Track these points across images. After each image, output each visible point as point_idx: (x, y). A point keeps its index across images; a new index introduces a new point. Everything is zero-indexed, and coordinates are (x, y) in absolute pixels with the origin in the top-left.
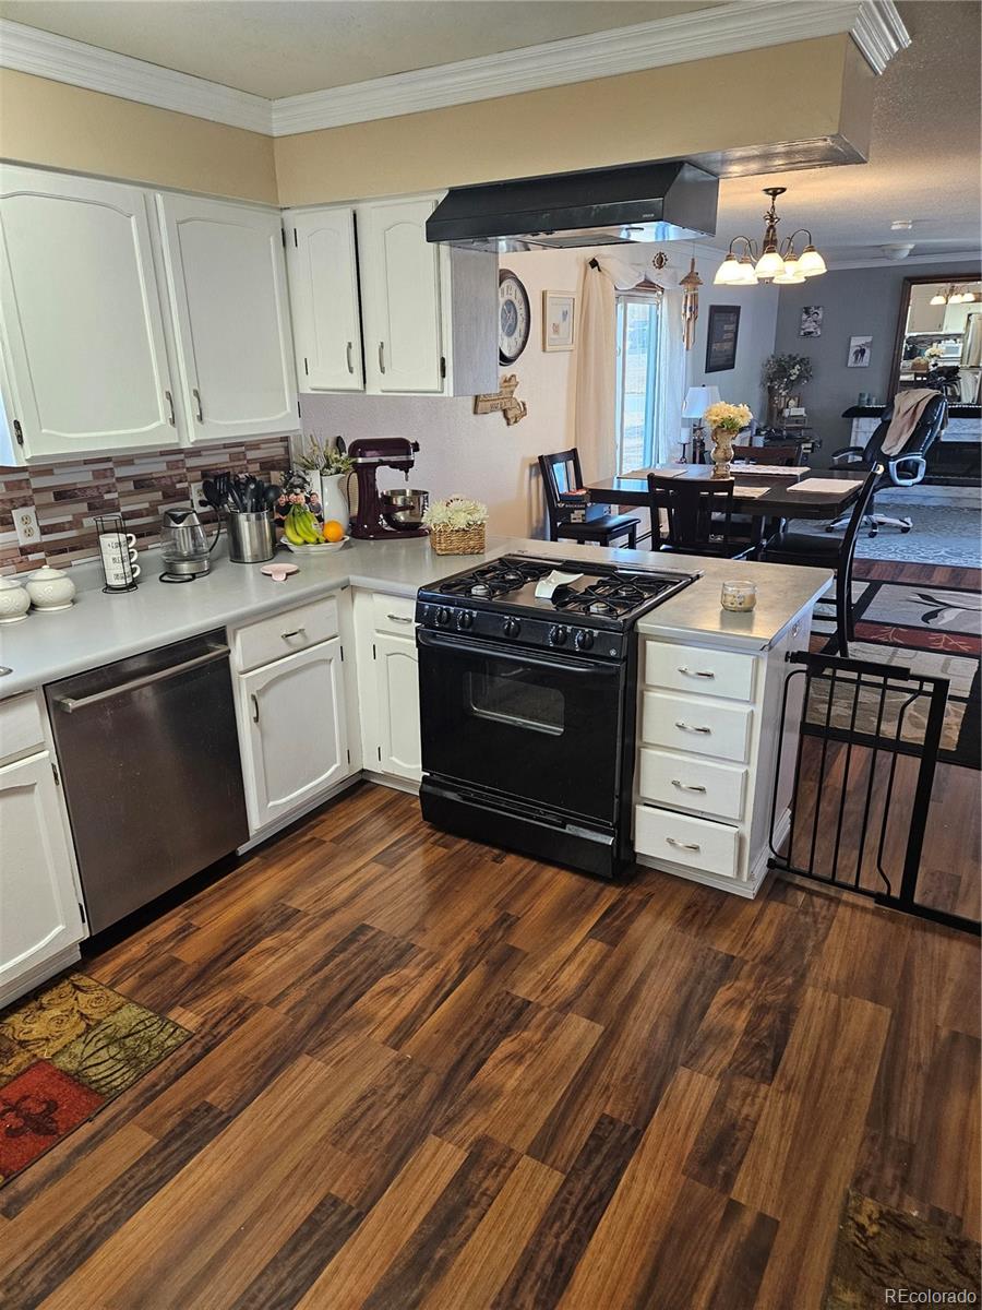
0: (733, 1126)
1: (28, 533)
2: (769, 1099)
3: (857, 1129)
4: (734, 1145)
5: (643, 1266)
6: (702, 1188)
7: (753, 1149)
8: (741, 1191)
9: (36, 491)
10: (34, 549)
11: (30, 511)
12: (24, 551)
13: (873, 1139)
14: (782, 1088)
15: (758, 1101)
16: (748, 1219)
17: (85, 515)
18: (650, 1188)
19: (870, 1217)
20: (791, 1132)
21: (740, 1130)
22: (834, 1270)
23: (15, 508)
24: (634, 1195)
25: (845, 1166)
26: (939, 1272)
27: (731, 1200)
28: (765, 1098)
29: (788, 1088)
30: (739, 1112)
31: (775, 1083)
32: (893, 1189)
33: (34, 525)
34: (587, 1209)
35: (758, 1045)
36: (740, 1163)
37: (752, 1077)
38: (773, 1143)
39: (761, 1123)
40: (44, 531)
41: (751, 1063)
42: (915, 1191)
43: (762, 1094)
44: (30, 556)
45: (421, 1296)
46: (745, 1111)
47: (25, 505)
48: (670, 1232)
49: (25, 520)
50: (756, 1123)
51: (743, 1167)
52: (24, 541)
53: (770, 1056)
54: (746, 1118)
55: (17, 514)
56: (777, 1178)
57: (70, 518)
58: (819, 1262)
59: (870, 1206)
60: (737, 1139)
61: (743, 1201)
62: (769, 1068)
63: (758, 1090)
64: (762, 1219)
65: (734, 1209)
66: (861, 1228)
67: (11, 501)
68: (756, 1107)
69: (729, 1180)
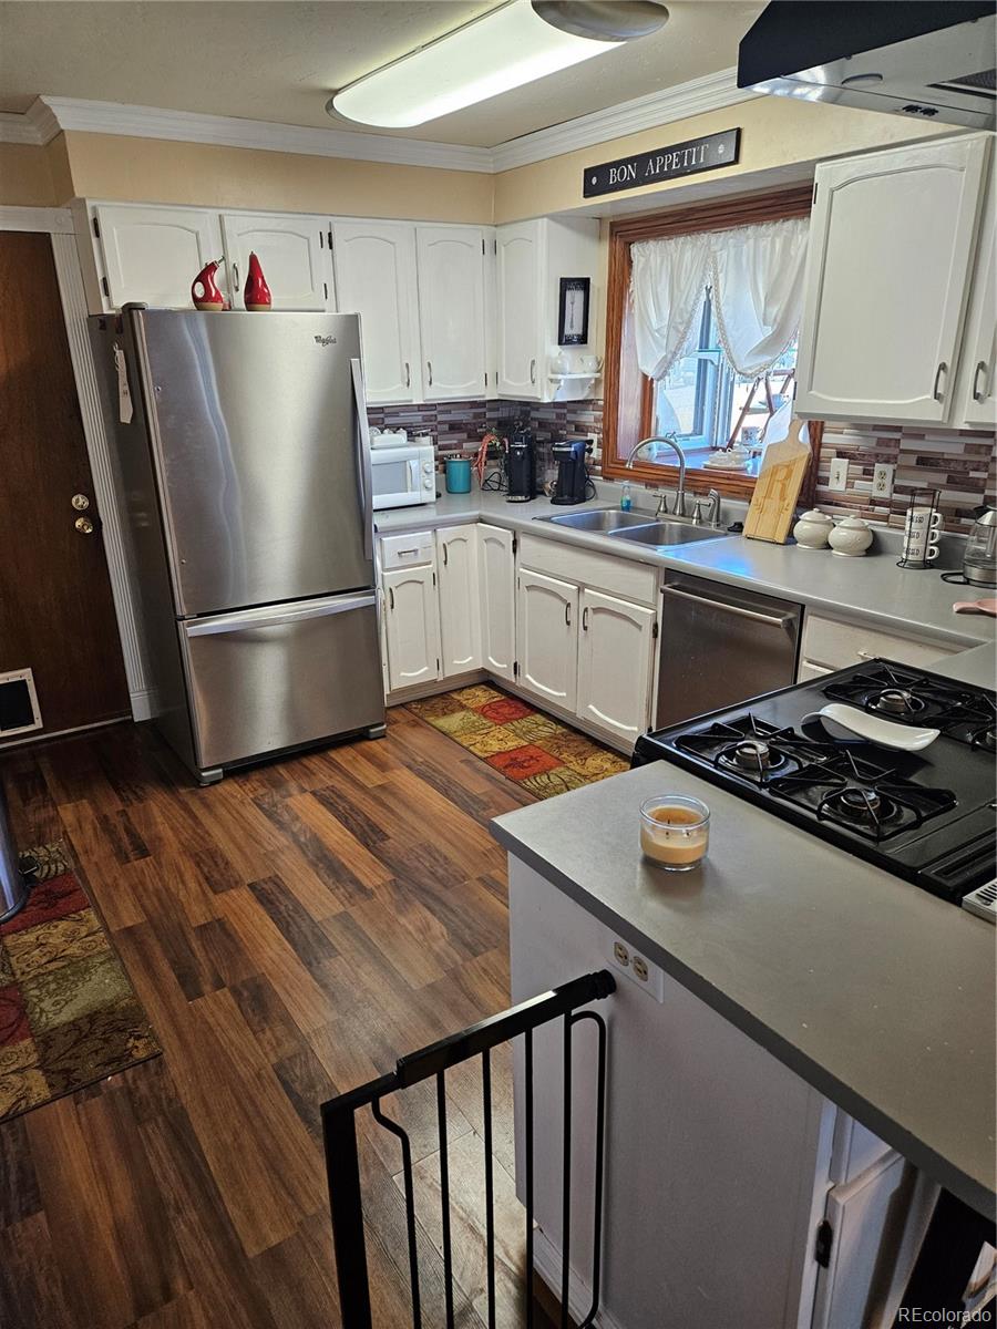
0: (265, 1019)
1: (881, 487)
2: (263, 1056)
3: (187, 1097)
4: (253, 1011)
5: (236, 932)
6: (245, 977)
7: (240, 1017)
8: (225, 996)
9: (903, 451)
10: (881, 503)
11: (889, 468)
12: (873, 502)
13: (170, 1101)
14: (263, 1072)
15: (268, 1048)
16: (207, 988)
17: (943, 487)
18: (271, 954)
19: (137, 1047)
20: (228, 1051)
21: (259, 1022)
22: (139, 1007)
23: (878, 462)
24: (275, 946)
25: (176, 1067)
26: (77, 1058)
27: (224, 986)
28: (266, 1054)
29: (259, 1076)
30: (270, 1029)
31: (270, 1068)
32: (135, 1081)
33: (888, 481)
34: (288, 922)
35: (314, 1087)
36: (239, 1006)
37: (289, 1059)
38: (232, 1034)
39: (251, 1037)
40: (898, 489)
41: (301, 1068)
42: (118, 1093)
43: (272, 1054)
44: (877, 508)
45: (307, 856)
46: (269, 1033)
47: (887, 462)
48: (239, 950)
49: (883, 475)
50: (254, 1034)
51: (235, 1006)
52: (877, 494)
53: (297, 1087)
54: (263, 1030)
55: (878, 467)
56: (211, 1020)
57: (924, 485)
58: (152, 1006)
59: (141, 1054)
60: (255, 1015)
61: (218, 992)
62: (286, 1077)
63: (276, 1055)
64: (200, 995)
65: (219, 985)
66: (138, 1038)
67: (877, 455)
68: (265, 1044)
69: (236, 993)
